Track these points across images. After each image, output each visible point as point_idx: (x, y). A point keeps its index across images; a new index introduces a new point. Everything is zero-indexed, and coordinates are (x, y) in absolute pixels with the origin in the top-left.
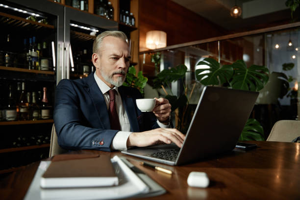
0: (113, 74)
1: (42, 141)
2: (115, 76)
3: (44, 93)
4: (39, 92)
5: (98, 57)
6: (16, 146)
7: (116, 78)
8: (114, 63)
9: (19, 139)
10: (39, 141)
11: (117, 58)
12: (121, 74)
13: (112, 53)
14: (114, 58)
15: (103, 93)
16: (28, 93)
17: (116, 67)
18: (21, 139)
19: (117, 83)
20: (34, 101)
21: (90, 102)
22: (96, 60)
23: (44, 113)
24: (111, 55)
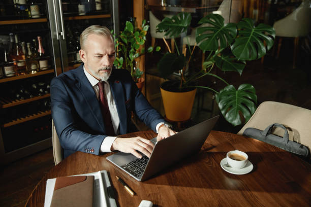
0: (99, 71)
1: (44, 91)
2: (101, 72)
3: (39, 42)
4: (34, 40)
5: (84, 53)
6: (19, 99)
7: (102, 73)
8: (99, 61)
9: (21, 91)
10: (41, 90)
11: (101, 56)
12: (107, 70)
13: (96, 52)
14: (99, 57)
15: (93, 85)
16: (23, 43)
17: (101, 64)
18: (23, 91)
19: (103, 78)
20: (30, 53)
21: (81, 99)
22: (83, 55)
23: (42, 64)
24: (95, 54)
